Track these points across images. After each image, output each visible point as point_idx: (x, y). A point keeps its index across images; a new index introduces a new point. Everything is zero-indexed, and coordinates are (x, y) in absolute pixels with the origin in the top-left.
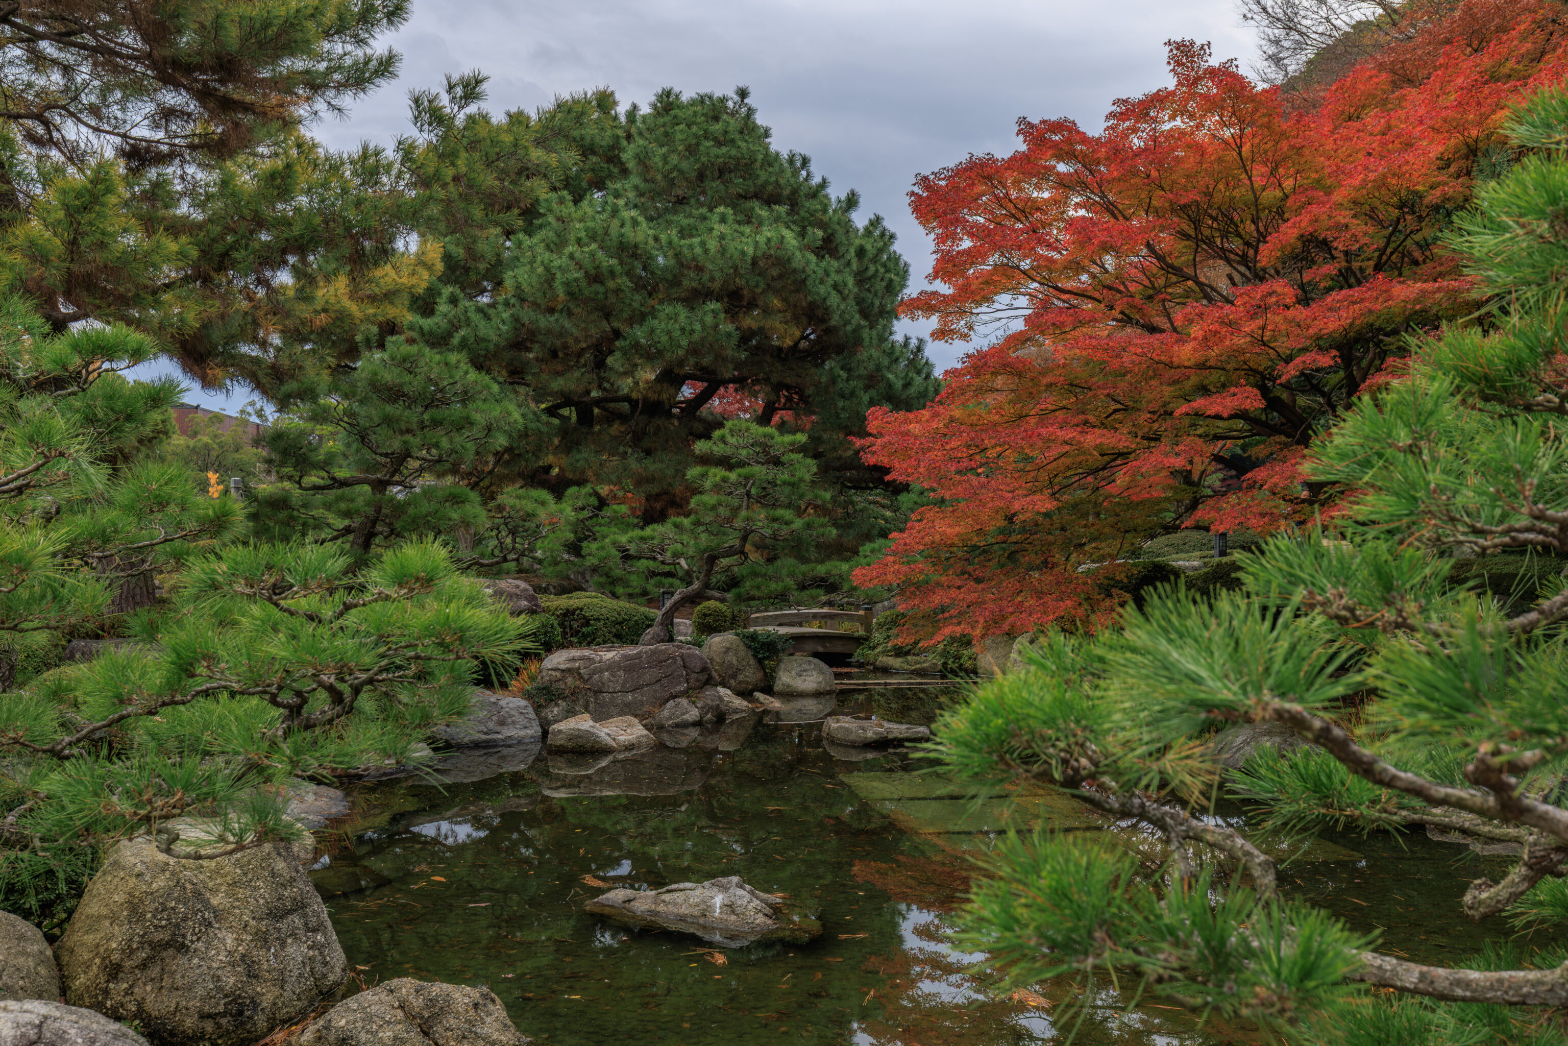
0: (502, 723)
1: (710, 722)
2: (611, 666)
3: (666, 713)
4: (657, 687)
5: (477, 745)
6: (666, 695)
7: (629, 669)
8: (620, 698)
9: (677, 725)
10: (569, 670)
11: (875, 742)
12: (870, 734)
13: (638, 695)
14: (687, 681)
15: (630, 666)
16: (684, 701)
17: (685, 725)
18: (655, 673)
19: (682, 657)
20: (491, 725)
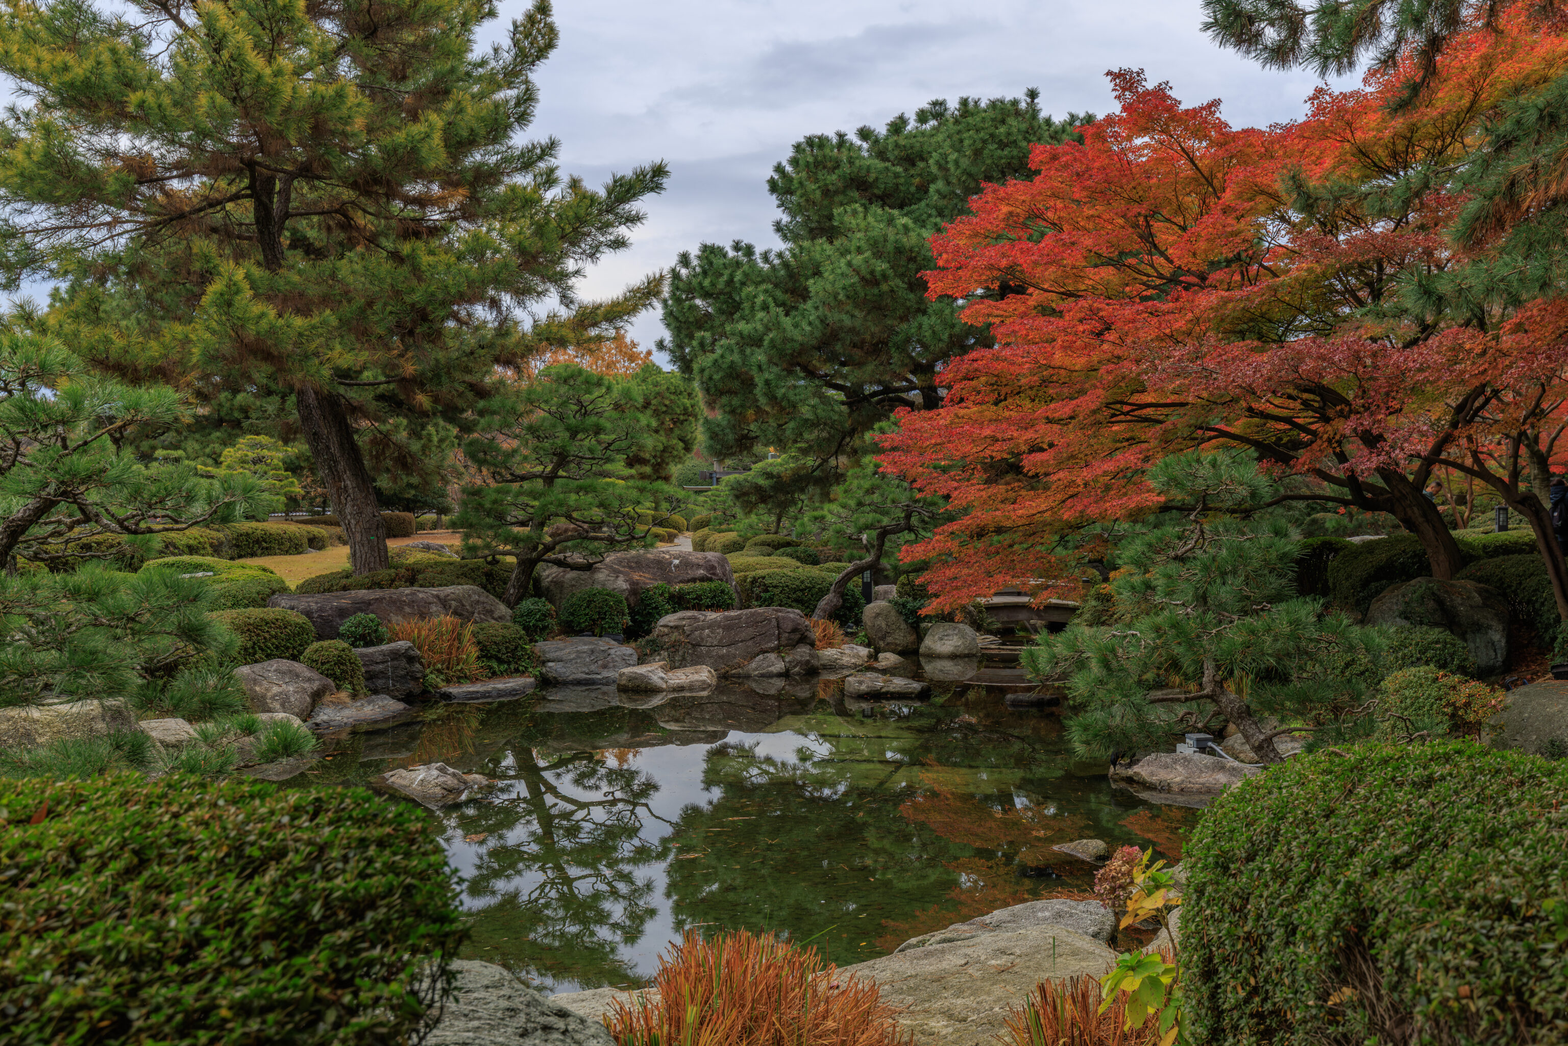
0: (605, 667)
1: (798, 674)
2: (712, 625)
3: (753, 665)
4: (750, 643)
5: (579, 683)
6: (757, 650)
7: (727, 628)
8: (715, 651)
9: (762, 675)
10: (676, 627)
11: (867, 694)
12: (863, 687)
13: (732, 650)
14: (779, 638)
15: (729, 626)
16: (772, 656)
17: (771, 676)
18: (751, 631)
19: (777, 619)
20: (593, 668)
